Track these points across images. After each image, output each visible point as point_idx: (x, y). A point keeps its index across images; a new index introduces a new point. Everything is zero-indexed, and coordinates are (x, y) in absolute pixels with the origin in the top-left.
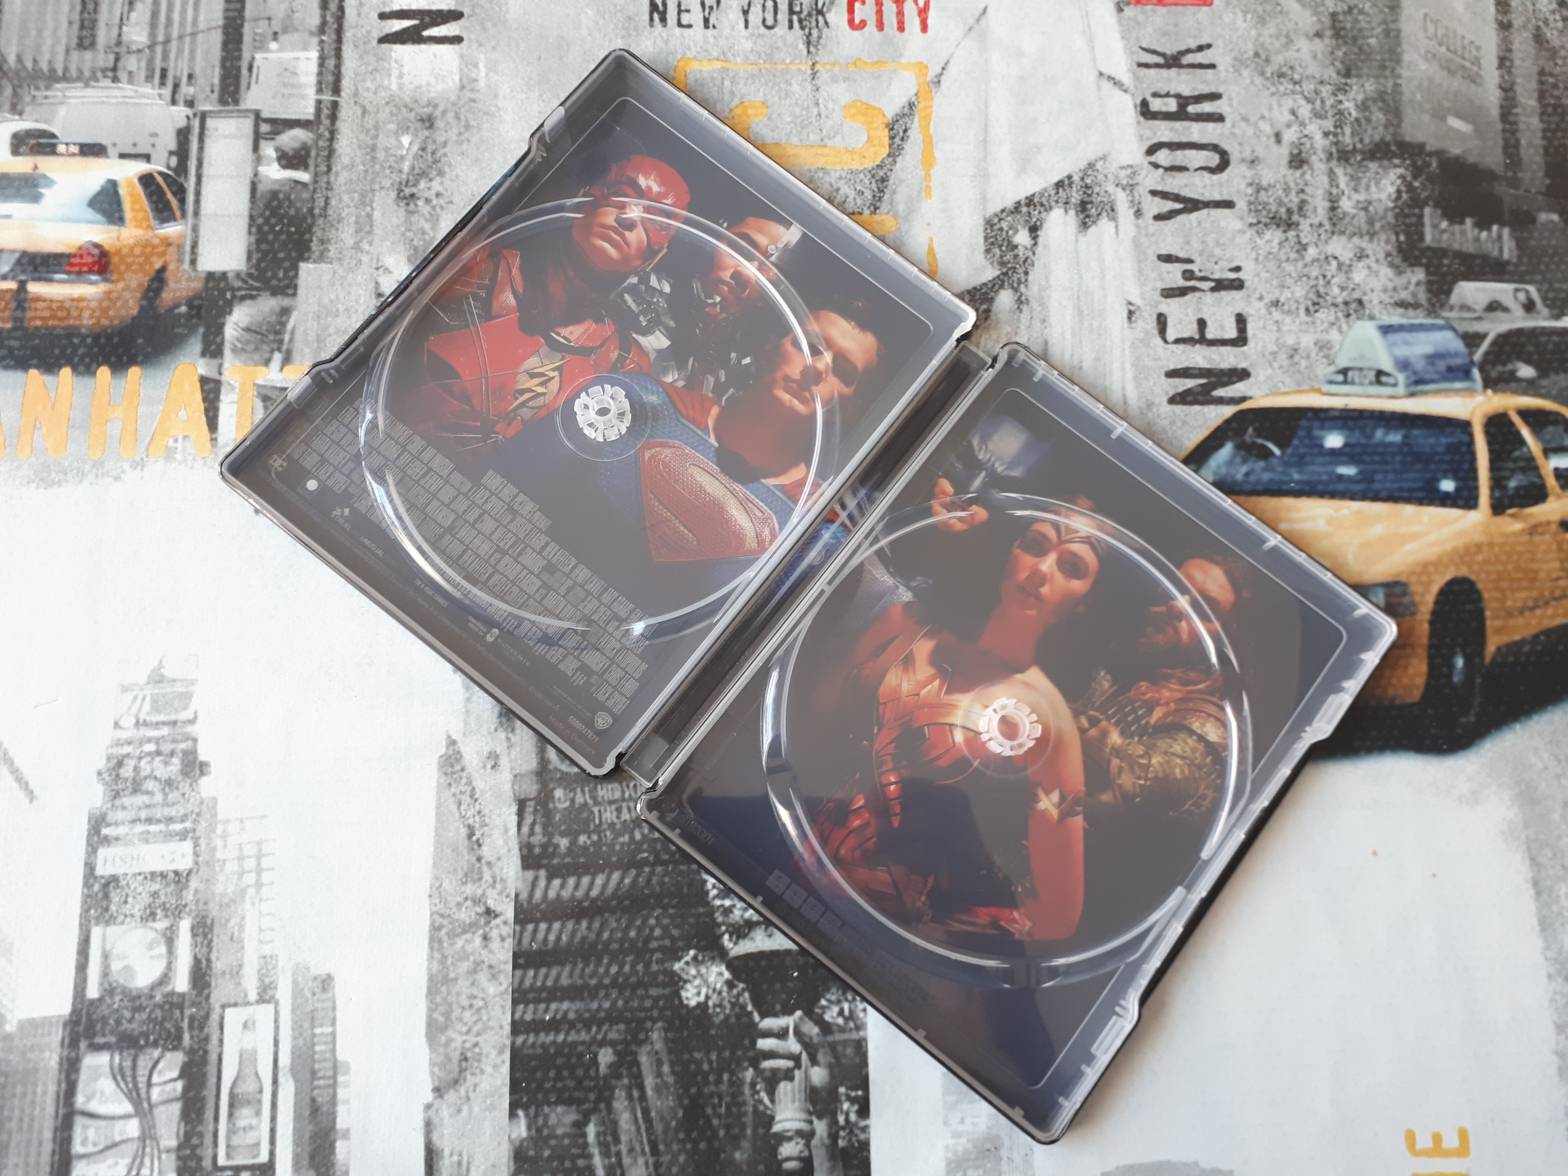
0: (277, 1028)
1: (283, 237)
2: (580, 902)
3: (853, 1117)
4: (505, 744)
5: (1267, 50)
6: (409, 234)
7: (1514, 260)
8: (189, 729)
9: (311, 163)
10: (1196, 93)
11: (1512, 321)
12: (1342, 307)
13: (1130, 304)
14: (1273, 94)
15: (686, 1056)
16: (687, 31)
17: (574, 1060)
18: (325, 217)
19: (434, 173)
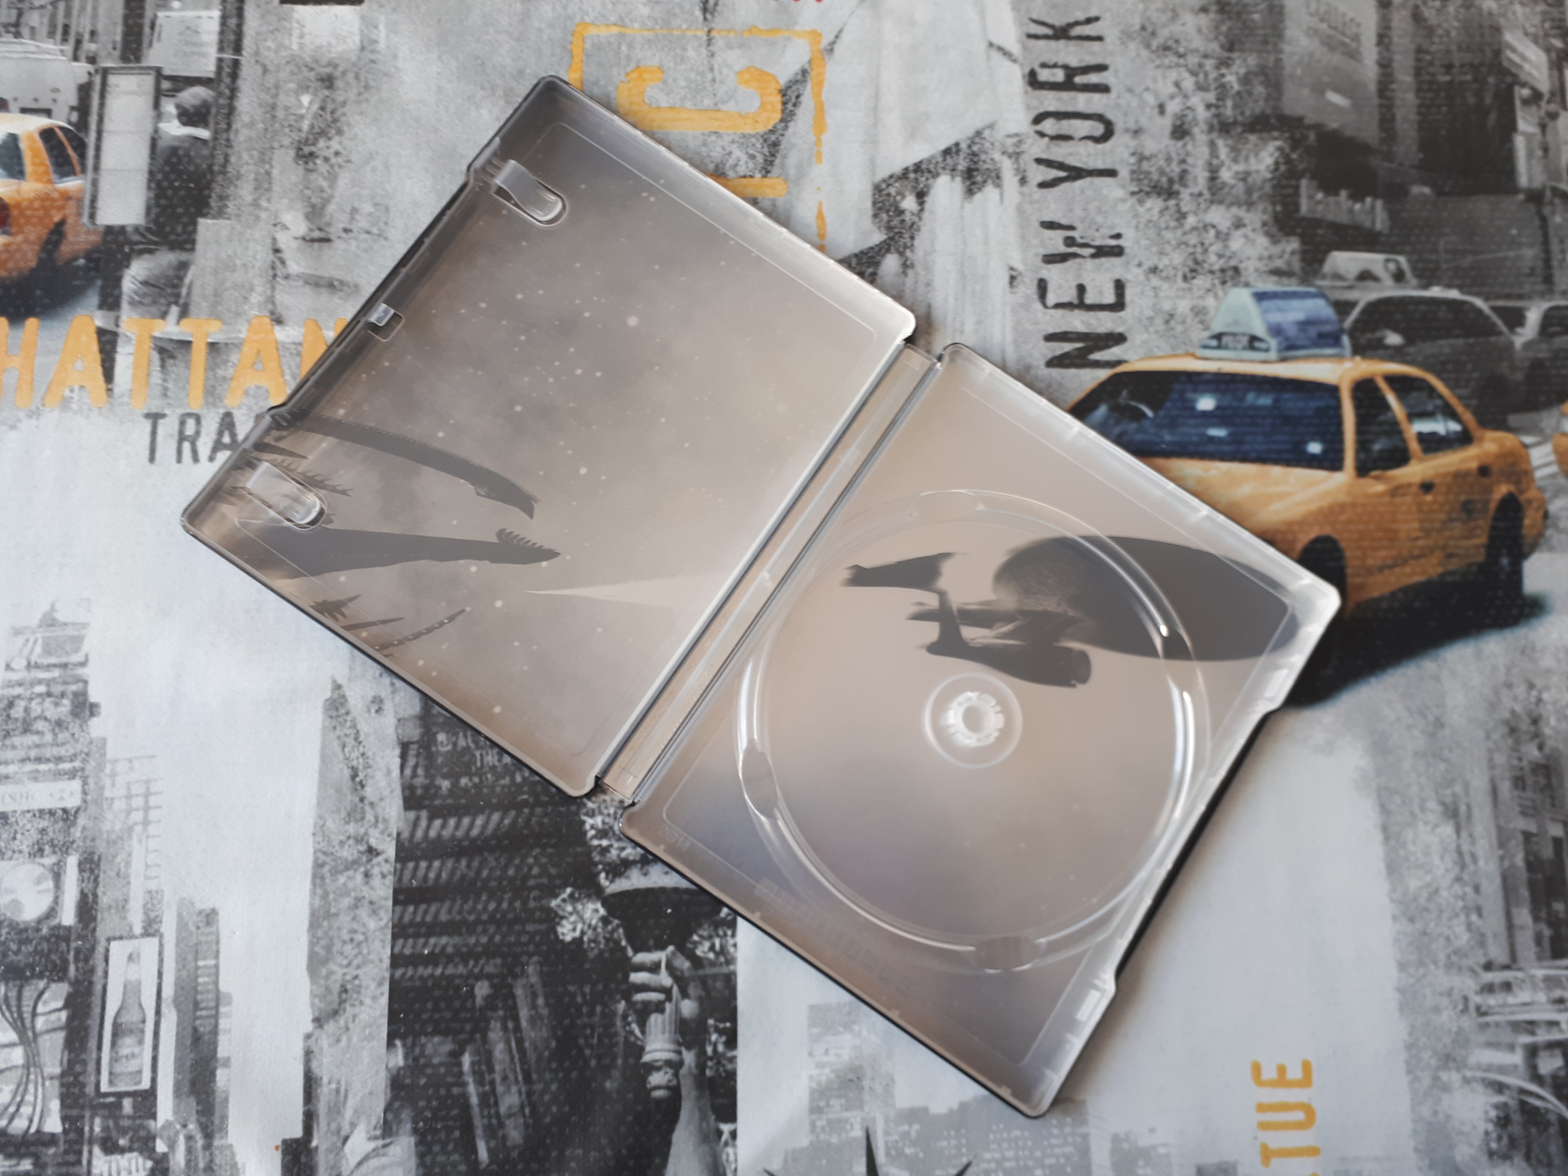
0: (161, 961)
1: (182, 193)
2: (460, 841)
3: (721, 1048)
4: (389, 689)
5: (1153, 24)
6: (308, 192)
7: (1386, 231)
8: (80, 671)
9: (211, 120)
10: (1083, 64)
11: (1382, 291)
12: (1218, 274)
13: (1012, 269)
14: (1158, 67)
15: (560, 989)
17: (451, 992)
18: (224, 173)
19: (333, 132)
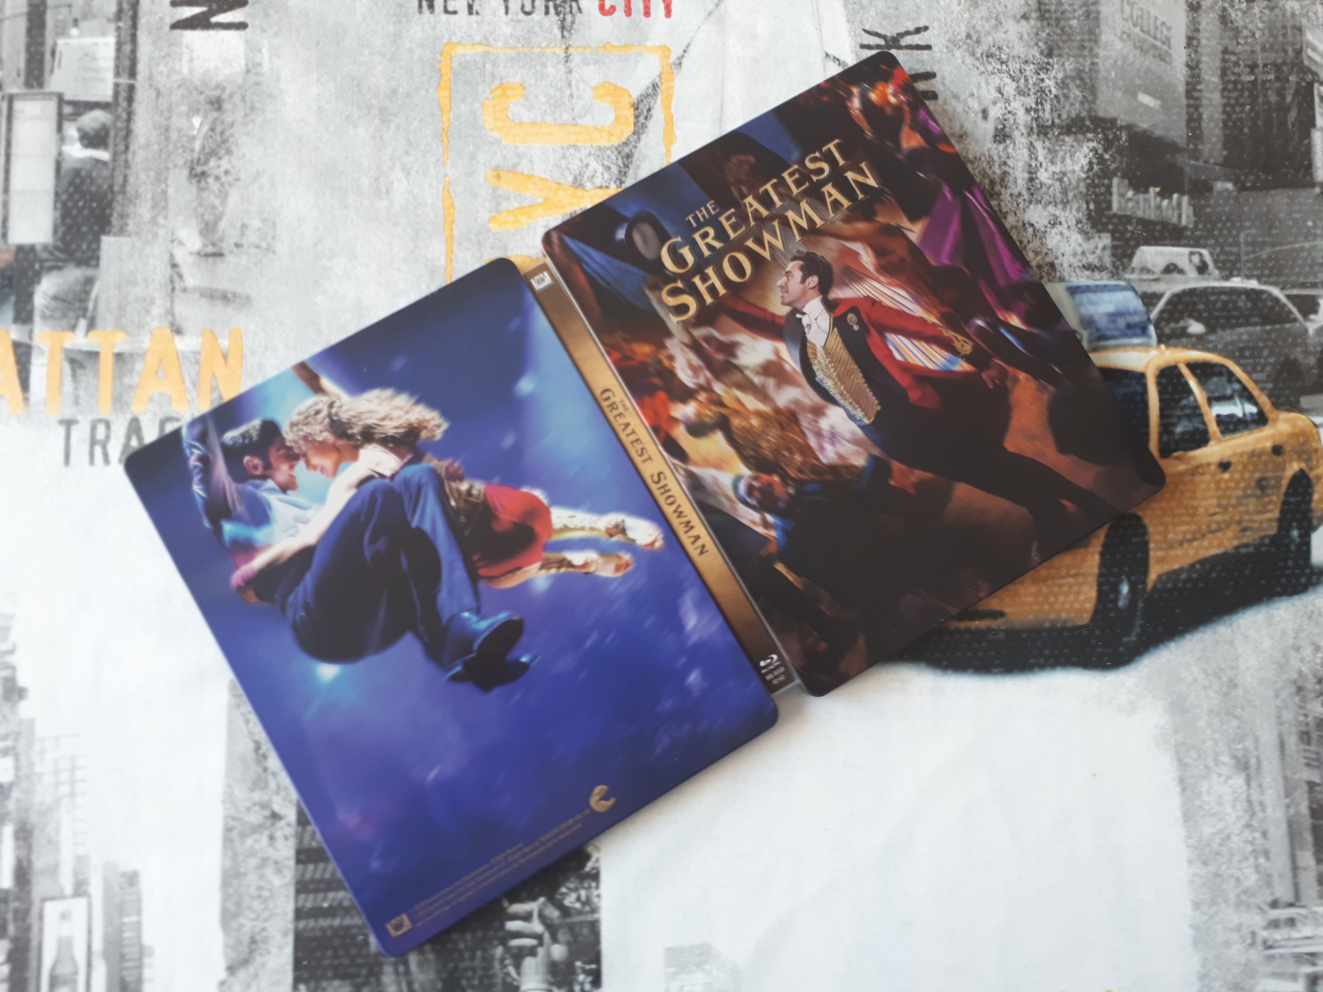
0: (90, 918)
1: (86, 212)
5: (978, 31)
6: (201, 210)
7: (1191, 226)
8: (10, 659)
9: (111, 142)
11: (1186, 282)
14: (982, 73)
16: (452, 17)
17: (348, 941)
18: (124, 193)
19: (223, 152)
